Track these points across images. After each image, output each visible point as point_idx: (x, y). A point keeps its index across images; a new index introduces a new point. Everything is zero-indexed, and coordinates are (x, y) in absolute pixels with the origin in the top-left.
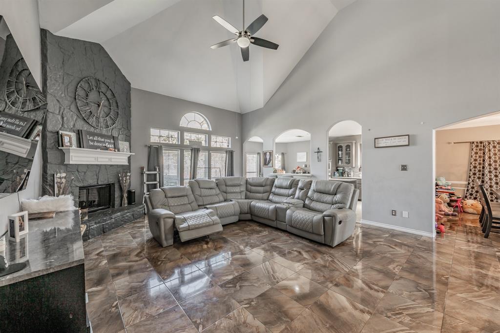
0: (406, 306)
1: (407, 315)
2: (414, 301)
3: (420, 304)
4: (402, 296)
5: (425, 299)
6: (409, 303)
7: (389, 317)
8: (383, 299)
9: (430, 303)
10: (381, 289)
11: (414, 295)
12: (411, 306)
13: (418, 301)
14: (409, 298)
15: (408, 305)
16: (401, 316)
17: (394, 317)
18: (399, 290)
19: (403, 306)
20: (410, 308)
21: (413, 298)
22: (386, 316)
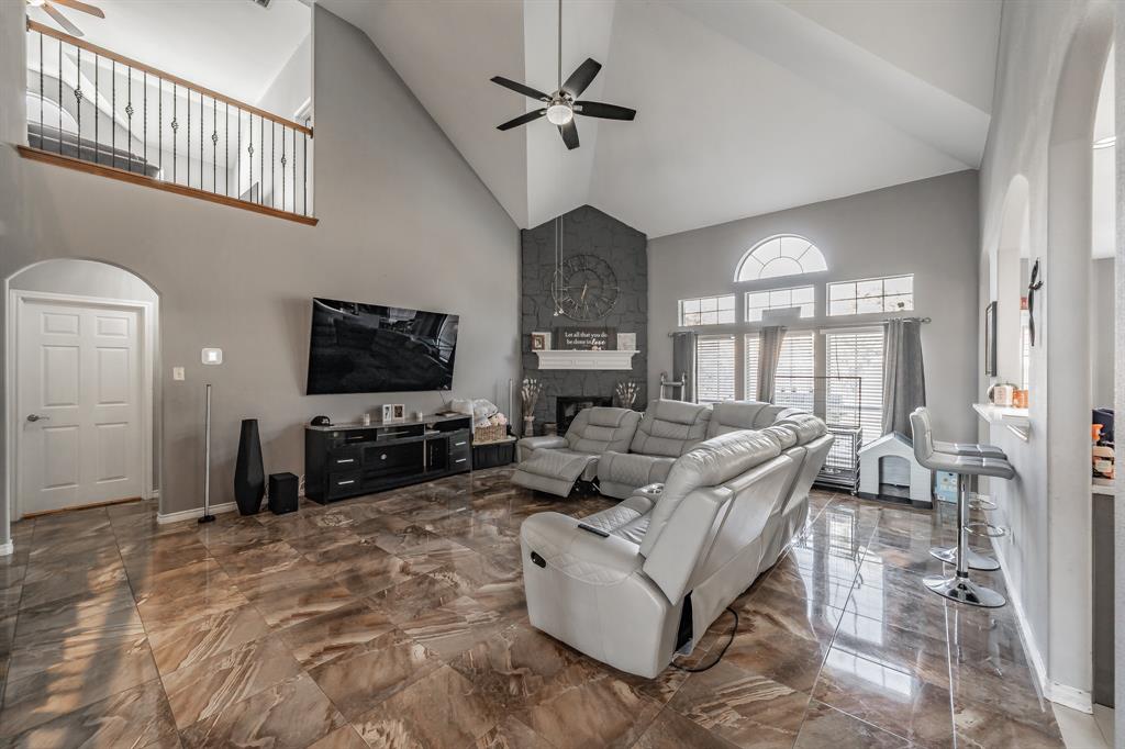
0: (249, 678)
1: (232, 669)
2: (248, 701)
3: (232, 705)
4: (275, 689)
5: (234, 725)
6: (249, 689)
7: (249, 644)
8: (290, 653)
9: (217, 729)
10: (318, 663)
11: (260, 712)
12: (241, 687)
13: (241, 707)
14: (261, 696)
15: (246, 683)
16: (238, 659)
17: (244, 650)
18: (293, 693)
19: (253, 673)
20: (239, 682)
21: (254, 705)
22: (254, 642)
